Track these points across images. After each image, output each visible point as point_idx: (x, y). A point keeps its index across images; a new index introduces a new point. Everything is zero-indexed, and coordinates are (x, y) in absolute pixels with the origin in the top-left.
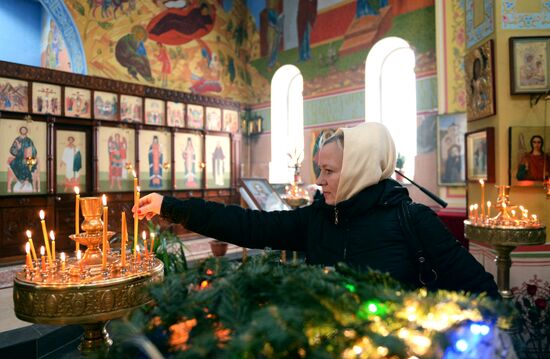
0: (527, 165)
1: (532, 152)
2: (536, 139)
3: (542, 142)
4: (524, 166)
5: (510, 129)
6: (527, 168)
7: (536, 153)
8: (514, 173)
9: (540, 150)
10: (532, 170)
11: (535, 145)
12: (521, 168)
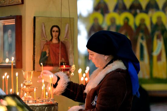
0: (47, 52)
1: (51, 40)
2: (55, 29)
3: (59, 31)
4: (45, 53)
5: (35, 18)
6: (47, 55)
7: (55, 41)
8: (37, 59)
9: (58, 39)
10: (51, 56)
11: (54, 34)
12: (43, 54)
